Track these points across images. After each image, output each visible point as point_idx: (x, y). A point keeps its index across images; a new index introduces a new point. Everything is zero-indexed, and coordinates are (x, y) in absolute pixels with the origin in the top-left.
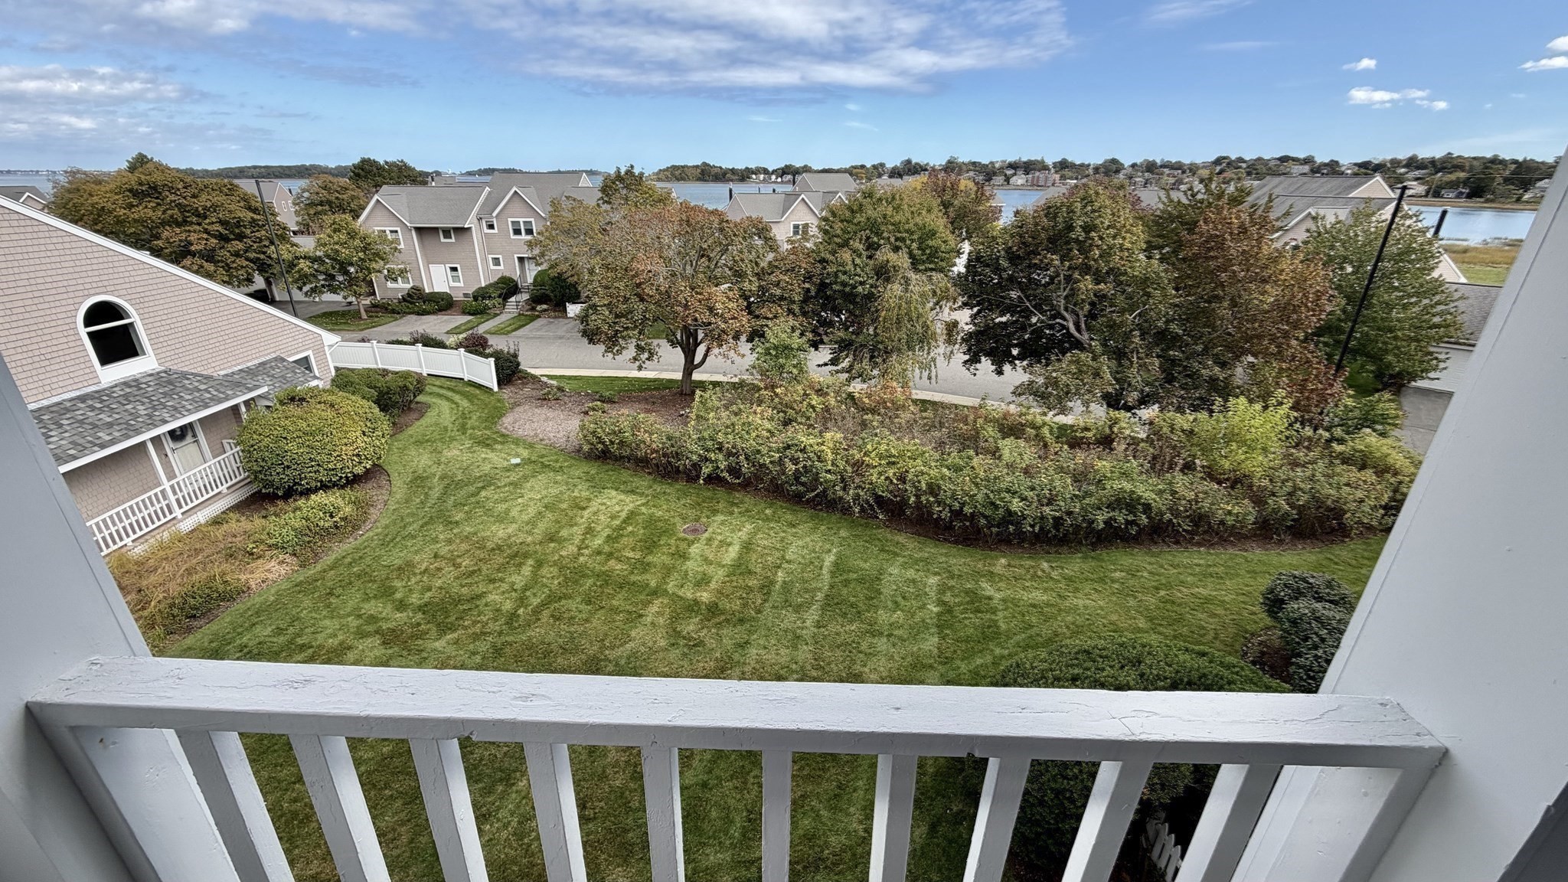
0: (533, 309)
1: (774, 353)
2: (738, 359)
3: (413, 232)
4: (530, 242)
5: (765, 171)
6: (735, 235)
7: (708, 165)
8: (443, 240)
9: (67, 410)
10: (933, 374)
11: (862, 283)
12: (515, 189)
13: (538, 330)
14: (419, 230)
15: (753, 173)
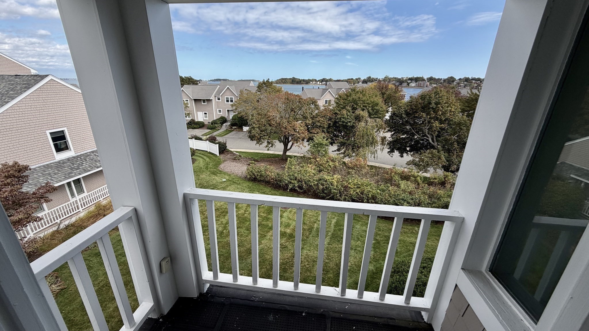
0: (231, 128)
1: (316, 146)
2: (303, 148)
3: (193, 101)
4: (232, 105)
5: (316, 80)
6: (304, 104)
7: (295, 78)
8: (203, 103)
9: (88, 155)
10: (376, 156)
11: (350, 122)
12: (228, 86)
13: (233, 135)
14: (195, 100)
15: (311, 81)
